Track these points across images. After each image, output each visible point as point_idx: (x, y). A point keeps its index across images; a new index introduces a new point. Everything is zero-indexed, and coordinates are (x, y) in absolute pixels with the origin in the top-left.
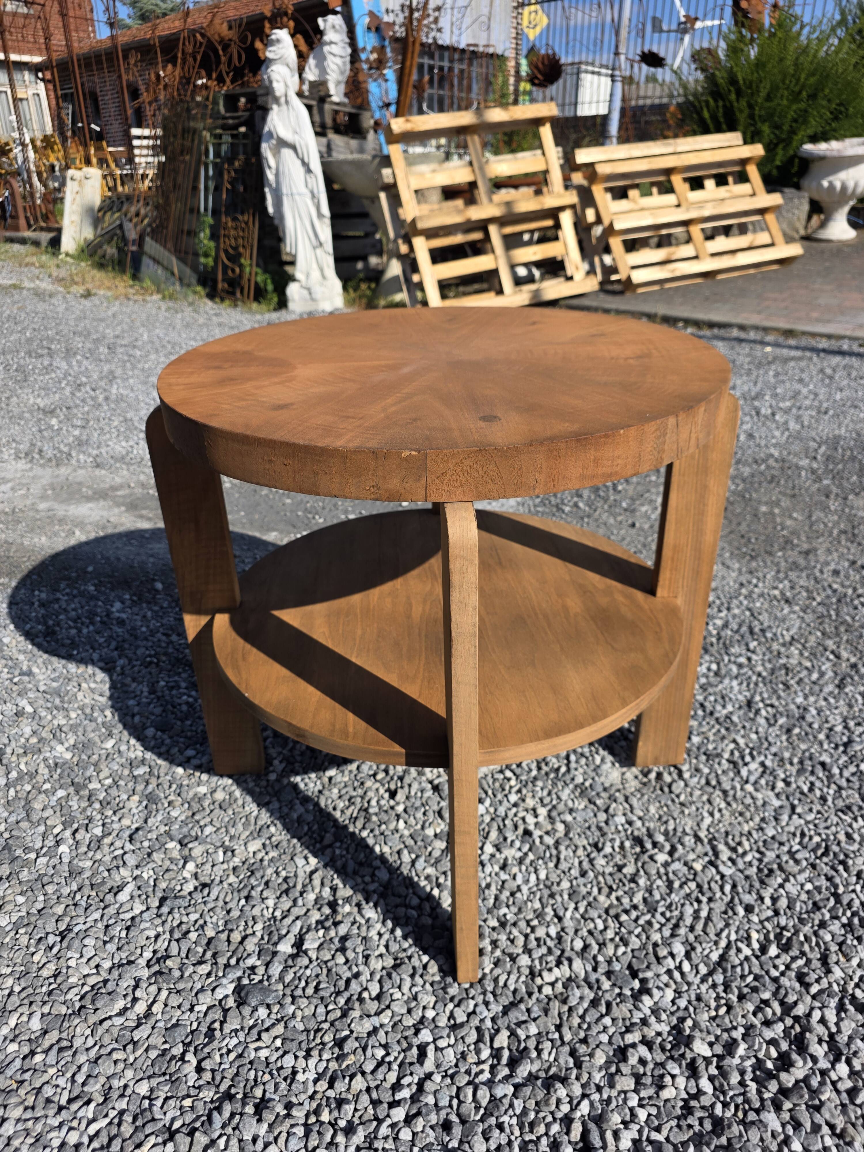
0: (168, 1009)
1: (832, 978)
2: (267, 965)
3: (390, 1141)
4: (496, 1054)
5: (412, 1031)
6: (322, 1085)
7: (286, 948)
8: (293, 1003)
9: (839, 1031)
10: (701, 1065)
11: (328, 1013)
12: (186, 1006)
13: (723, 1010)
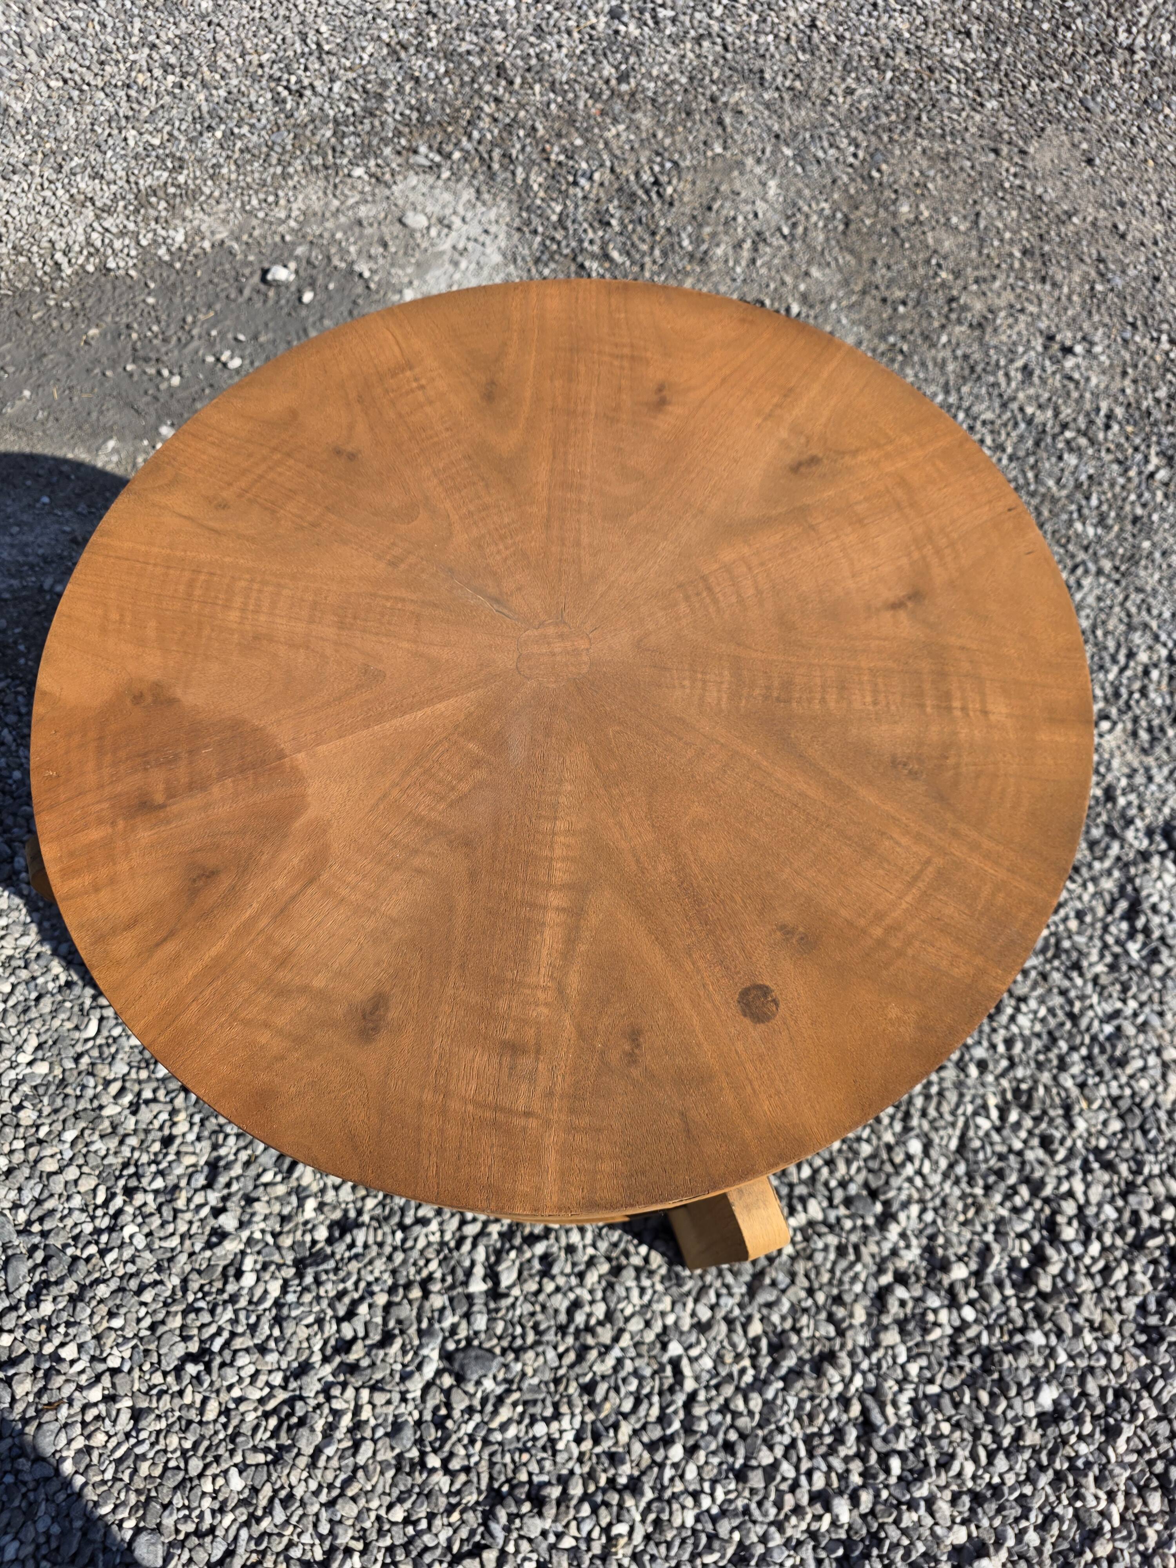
0: (378, 1411)
1: (1075, 1134)
2: (467, 1316)
3: (677, 1481)
4: (754, 1343)
5: (658, 1345)
6: (587, 1445)
7: (478, 1286)
8: (517, 1359)
9: (1087, 1202)
10: (960, 1289)
11: (560, 1356)
12: (396, 1397)
13: (971, 1213)
